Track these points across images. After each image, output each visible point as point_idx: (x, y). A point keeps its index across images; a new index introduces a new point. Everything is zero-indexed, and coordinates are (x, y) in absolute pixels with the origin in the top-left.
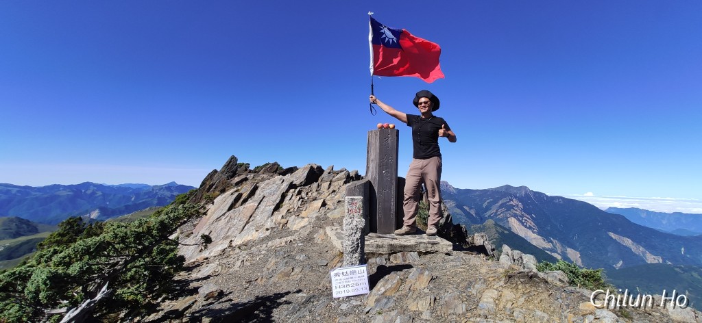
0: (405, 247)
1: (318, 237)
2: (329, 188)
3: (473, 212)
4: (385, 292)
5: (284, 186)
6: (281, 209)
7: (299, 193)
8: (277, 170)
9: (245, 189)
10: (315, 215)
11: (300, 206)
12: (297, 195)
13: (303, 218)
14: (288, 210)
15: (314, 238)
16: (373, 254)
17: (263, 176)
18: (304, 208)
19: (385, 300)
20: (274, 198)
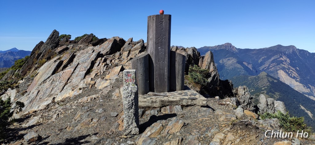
0: (172, 102)
1: (115, 95)
2: (128, 56)
3: (250, 67)
4: (151, 135)
5: (94, 56)
6: (91, 73)
7: (105, 60)
8: (92, 40)
9: (65, 57)
10: (115, 78)
11: (105, 71)
12: (103, 62)
13: (107, 80)
14: (96, 74)
15: (112, 96)
16: (149, 108)
17: (80, 46)
18: (108, 72)
19: (150, 141)
20: (86, 65)
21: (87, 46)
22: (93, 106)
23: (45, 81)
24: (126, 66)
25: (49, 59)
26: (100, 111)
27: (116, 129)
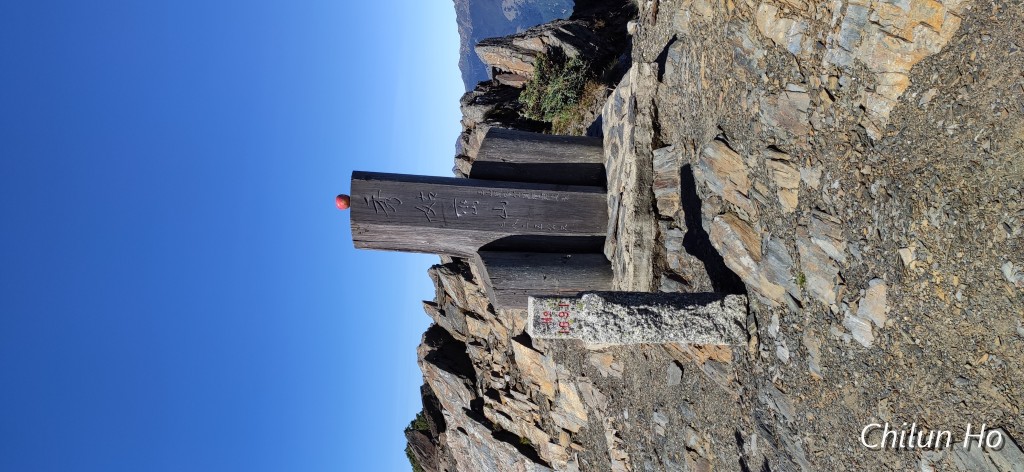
0: (641, 179)
1: (608, 368)
2: (480, 318)
4: (751, 255)
5: (477, 431)
6: (534, 442)
7: (493, 393)
8: (426, 433)
10: (552, 364)
11: (528, 396)
12: (500, 401)
13: (558, 392)
14: (537, 425)
15: (610, 378)
16: (657, 257)
18: (533, 386)
19: (772, 259)
20: (505, 458)
22: (644, 444)
24: (514, 325)
26: (660, 421)
27: (726, 372)
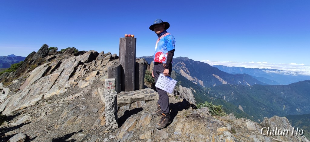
0: (139, 99)
1: (94, 93)
2: (101, 63)
4: (128, 129)
5: (76, 64)
6: (74, 76)
7: (85, 67)
8: (74, 52)
9: (53, 64)
10: (93, 80)
11: (85, 74)
12: (83, 68)
13: (86, 81)
14: (78, 77)
15: (92, 94)
16: (123, 104)
17: (65, 55)
18: (87, 75)
19: (128, 134)
20: (70, 70)
21: (70, 55)
22: (77, 104)
23: (36, 82)
24: (101, 71)
25: (40, 64)
26: (83, 108)
27: (98, 125)
